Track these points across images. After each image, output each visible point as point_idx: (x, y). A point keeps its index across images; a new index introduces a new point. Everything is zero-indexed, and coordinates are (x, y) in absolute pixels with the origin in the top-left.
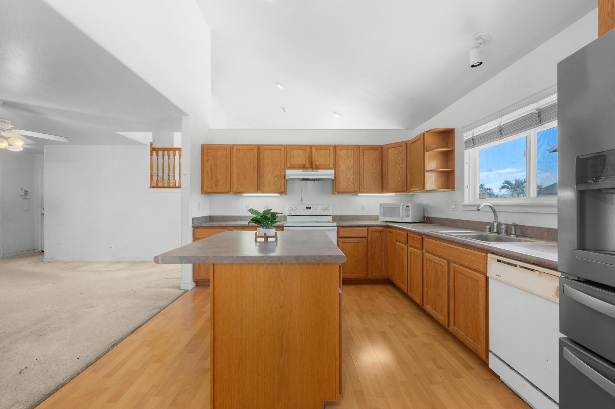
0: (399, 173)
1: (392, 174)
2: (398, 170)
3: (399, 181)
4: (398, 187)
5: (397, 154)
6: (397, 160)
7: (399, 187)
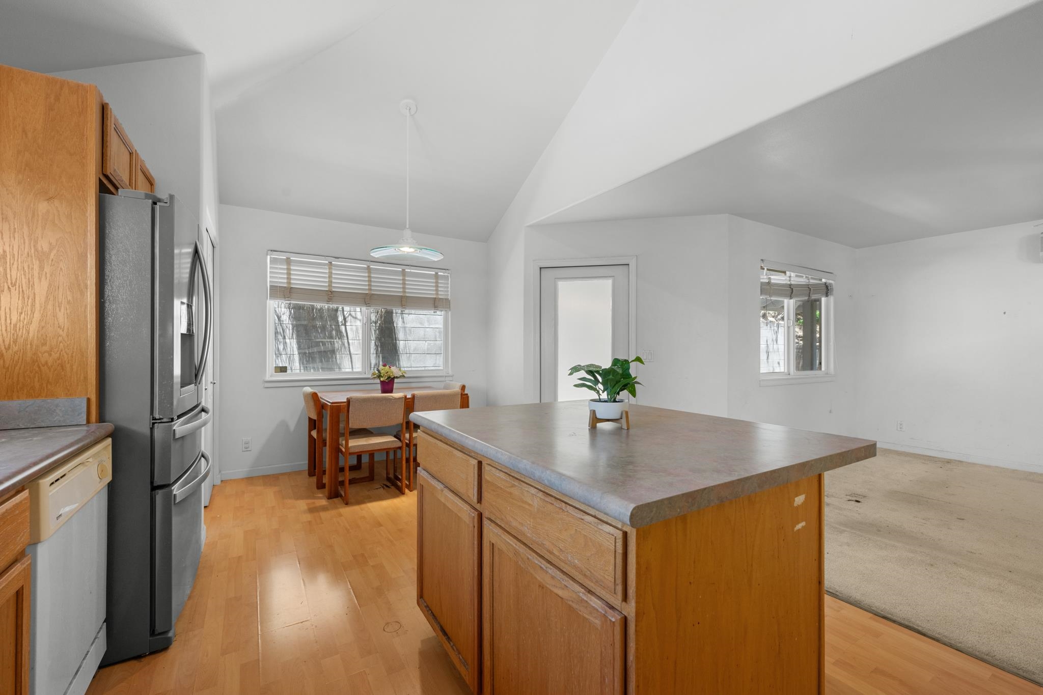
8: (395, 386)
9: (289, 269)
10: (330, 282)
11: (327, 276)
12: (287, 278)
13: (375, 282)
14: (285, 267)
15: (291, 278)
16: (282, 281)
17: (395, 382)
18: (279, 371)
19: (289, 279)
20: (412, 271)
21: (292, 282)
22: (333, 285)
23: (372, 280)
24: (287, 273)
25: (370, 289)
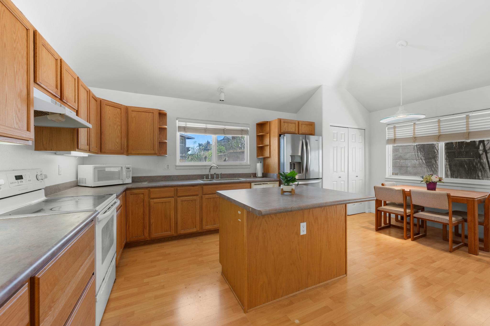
0: (117, 135)
1: (110, 134)
2: (116, 131)
3: (118, 143)
4: (116, 148)
5: (115, 115)
6: (115, 121)
7: (118, 149)
8: (437, 186)
9: (395, 131)
10: (414, 133)
11: (413, 130)
12: (394, 135)
13: (442, 127)
14: (393, 130)
15: (396, 135)
16: (392, 136)
17: (437, 184)
18: (395, 174)
19: (395, 135)
20: (473, 115)
21: (396, 136)
22: (416, 134)
23: (441, 126)
24: (394, 133)
25: (440, 132)
